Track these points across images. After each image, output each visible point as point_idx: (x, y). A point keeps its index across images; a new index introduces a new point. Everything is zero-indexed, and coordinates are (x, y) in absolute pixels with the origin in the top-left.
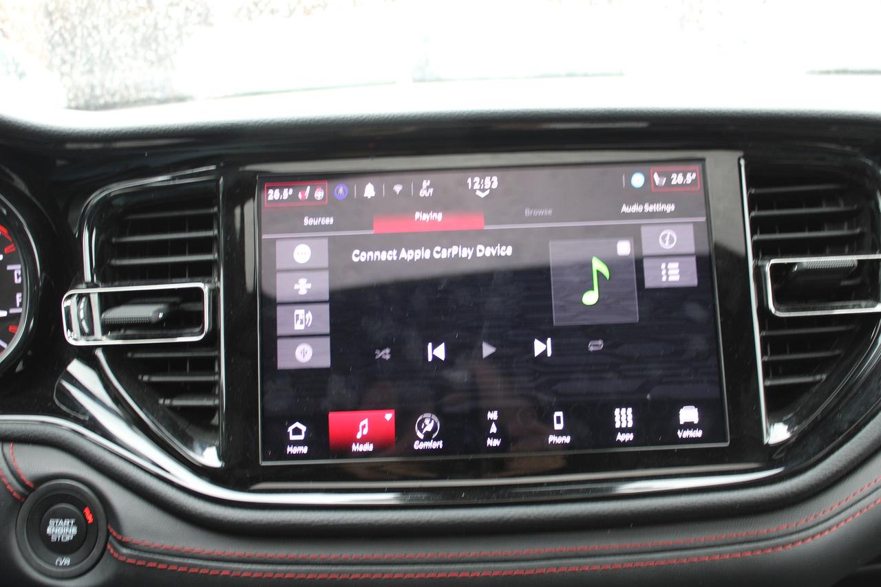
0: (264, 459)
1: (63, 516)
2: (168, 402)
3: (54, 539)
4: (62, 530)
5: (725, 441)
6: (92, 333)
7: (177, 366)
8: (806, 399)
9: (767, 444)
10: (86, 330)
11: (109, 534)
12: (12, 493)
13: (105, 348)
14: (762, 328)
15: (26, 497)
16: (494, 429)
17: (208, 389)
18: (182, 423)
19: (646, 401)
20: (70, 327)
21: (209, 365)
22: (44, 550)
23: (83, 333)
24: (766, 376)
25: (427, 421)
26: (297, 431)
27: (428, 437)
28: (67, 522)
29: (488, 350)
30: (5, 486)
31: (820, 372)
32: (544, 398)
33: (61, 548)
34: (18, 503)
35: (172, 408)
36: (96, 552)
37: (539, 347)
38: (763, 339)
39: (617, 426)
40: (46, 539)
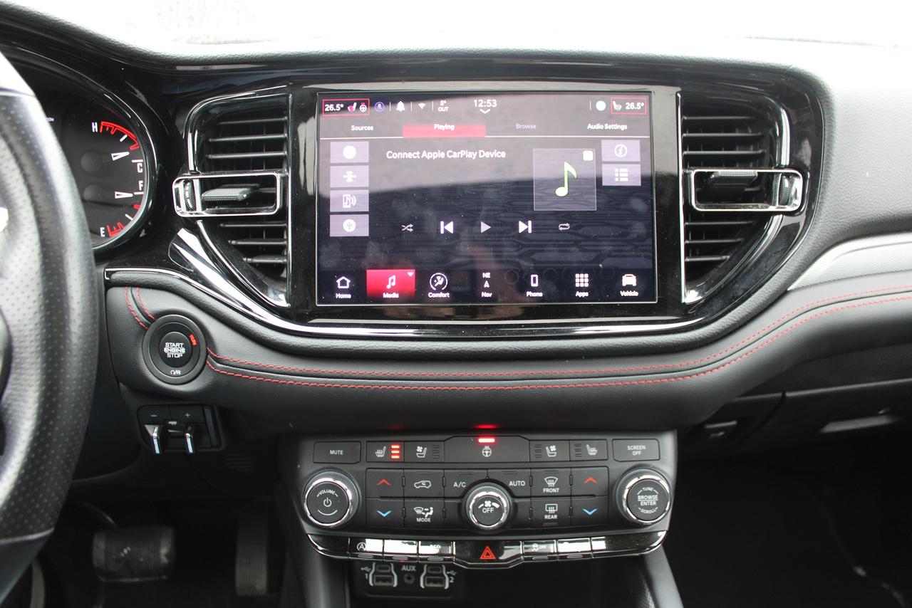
0: (319, 303)
1: (176, 340)
2: (249, 260)
3: (169, 356)
4: (175, 350)
5: (655, 301)
6: (195, 209)
7: (256, 234)
8: (714, 272)
9: (684, 303)
10: (191, 206)
11: (208, 353)
12: (139, 323)
13: (204, 220)
14: (686, 220)
15: (149, 326)
16: (487, 285)
17: (279, 251)
18: (260, 275)
19: (599, 269)
20: (179, 204)
21: (279, 233)
22: (162, 363)
23: (188, 209)
24: (687, 255)
25: (438, 278)
26: (343, 283)
27: (439, 289)
28: (178, 344)
29: (484, 227)
30: (134, 317)
31: (726, 254)
32: (525, 264)
33: (175, 363)
34: (144, 330)
35: (253, 264)
36: (199, 366)
37: (522, 227)
38: (686, 228)
39: (577, 285)
40: (164, 355)
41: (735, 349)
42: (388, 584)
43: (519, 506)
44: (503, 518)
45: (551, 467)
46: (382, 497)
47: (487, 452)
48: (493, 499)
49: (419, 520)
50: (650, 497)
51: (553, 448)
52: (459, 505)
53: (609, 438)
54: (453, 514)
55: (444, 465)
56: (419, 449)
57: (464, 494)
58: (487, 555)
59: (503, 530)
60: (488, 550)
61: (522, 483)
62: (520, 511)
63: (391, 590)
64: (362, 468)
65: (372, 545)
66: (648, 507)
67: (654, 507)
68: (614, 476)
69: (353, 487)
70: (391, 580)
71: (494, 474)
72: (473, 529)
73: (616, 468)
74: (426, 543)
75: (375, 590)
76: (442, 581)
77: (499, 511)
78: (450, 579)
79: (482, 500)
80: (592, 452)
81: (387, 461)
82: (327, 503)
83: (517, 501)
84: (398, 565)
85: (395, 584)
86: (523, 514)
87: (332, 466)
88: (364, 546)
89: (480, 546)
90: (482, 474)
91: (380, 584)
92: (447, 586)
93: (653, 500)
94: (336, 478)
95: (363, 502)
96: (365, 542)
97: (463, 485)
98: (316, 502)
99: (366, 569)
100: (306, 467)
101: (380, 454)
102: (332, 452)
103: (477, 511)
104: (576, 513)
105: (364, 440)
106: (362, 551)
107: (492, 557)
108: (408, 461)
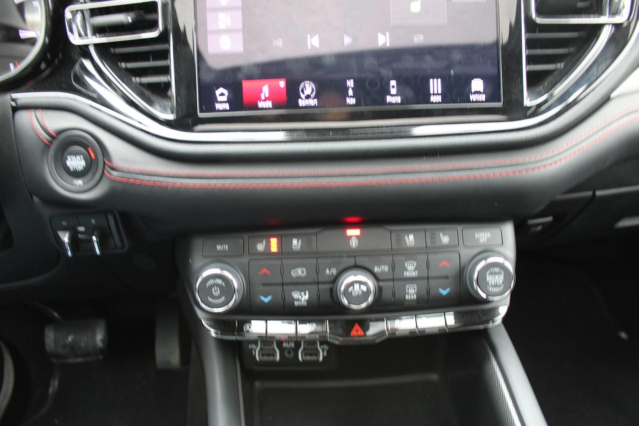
0: (202, 111)
1: (76, 154)
2: (138, 80)
3: (71, 169)
4: (76, 162)
5: (499, 101)
6: (86, 35)
7: (144, 57)
9: (526, 106)
10: (83, 33)
11: (104, 163)
12: (43, 141)
13: (97, 46)
14: (527, 31)
15: (51, 142)
16: (351, 92)
17: (165, 70)
18: (147, 93)
19: (449, 76)
20: (71, 31)
21: (165, 55)
22: (65, 175)
23: (80, 35)
24: (528, 63)
25: (307, 86)
26: (222, 94)
27: (308, 97)
28: (78, 157)
29: (348, 39)
30: (35, 132)
32: (385, 72)
33: (76, 174)
34: (47, 146)
35: (142, 84)
36: (98, 176)
37: (381, 40)
39: (432, 92)
40: (67, 169)
41: (570, 146)
42: (271, 358)
43: (383, 288)
44: (371, 299)
45: (411, 253)
46: (264, 285)
47: (354, 243)
48: (361, 283)
49: (296, 303)
50: (497, 277)
51: (411, 237)
52: (331, 290)
53: (460, 228)
54: (326, 297)
55: (317, 255)
56: (295, 241)
57: (335, 280)
58: (356, 331)
59: (370, 309)
60: (357, 326)
61: (386, 268)
62: (384, 292)
63: (274, 363)
64: (245, 260)
65: (257, 327)
66: (496, 286)
67: (500, 286)
68: (464, 259)
69: (238, 277)
70: (274, 355)
71: (361, 261)
72: (344, 310)
73: (466, 253)
74: (303, 322)
75: (261, 363)
76: (317, 354)
77: (366, 294)
78: (323, 352)
79: (352, 284)
80: (445, 239)
81: (267, 253)
82: (216, 292)
83: (381, 284)
84: (280, 343)
85: (278, 358)
86: (387, 294)
87: (219, 259)
88: (250, 327)
89: (350, 325)
90: (351, 262)
91: (266, 358)
92: (321, 358)
93: (499, 279)
94: (222, 269)
95: (247, 289)
96: (251, 323)
97: (334, 271)
98: (206, 291)
99: (253, 346)
100: (196, 261)
101: (260, 247)
102: (219, 247)
103: (346, 293)
104: (432, 292)
105: (246, 236)
106: (248, 331)
107: (361, 332)
108: (284, 252)
